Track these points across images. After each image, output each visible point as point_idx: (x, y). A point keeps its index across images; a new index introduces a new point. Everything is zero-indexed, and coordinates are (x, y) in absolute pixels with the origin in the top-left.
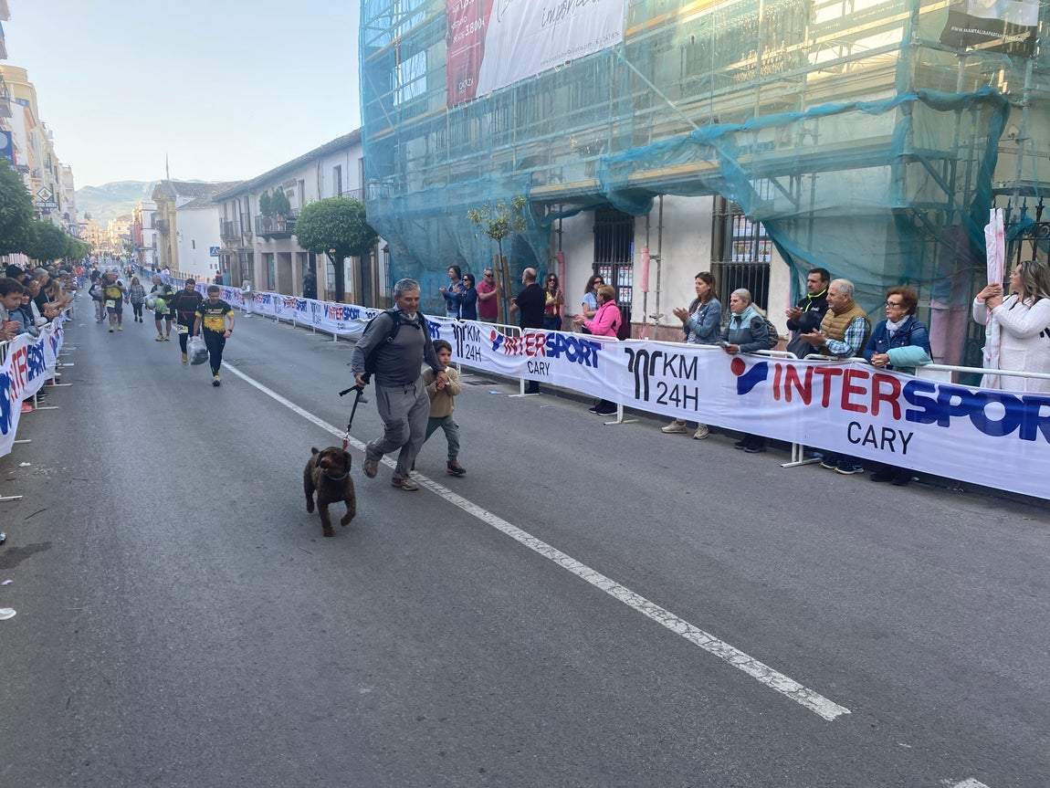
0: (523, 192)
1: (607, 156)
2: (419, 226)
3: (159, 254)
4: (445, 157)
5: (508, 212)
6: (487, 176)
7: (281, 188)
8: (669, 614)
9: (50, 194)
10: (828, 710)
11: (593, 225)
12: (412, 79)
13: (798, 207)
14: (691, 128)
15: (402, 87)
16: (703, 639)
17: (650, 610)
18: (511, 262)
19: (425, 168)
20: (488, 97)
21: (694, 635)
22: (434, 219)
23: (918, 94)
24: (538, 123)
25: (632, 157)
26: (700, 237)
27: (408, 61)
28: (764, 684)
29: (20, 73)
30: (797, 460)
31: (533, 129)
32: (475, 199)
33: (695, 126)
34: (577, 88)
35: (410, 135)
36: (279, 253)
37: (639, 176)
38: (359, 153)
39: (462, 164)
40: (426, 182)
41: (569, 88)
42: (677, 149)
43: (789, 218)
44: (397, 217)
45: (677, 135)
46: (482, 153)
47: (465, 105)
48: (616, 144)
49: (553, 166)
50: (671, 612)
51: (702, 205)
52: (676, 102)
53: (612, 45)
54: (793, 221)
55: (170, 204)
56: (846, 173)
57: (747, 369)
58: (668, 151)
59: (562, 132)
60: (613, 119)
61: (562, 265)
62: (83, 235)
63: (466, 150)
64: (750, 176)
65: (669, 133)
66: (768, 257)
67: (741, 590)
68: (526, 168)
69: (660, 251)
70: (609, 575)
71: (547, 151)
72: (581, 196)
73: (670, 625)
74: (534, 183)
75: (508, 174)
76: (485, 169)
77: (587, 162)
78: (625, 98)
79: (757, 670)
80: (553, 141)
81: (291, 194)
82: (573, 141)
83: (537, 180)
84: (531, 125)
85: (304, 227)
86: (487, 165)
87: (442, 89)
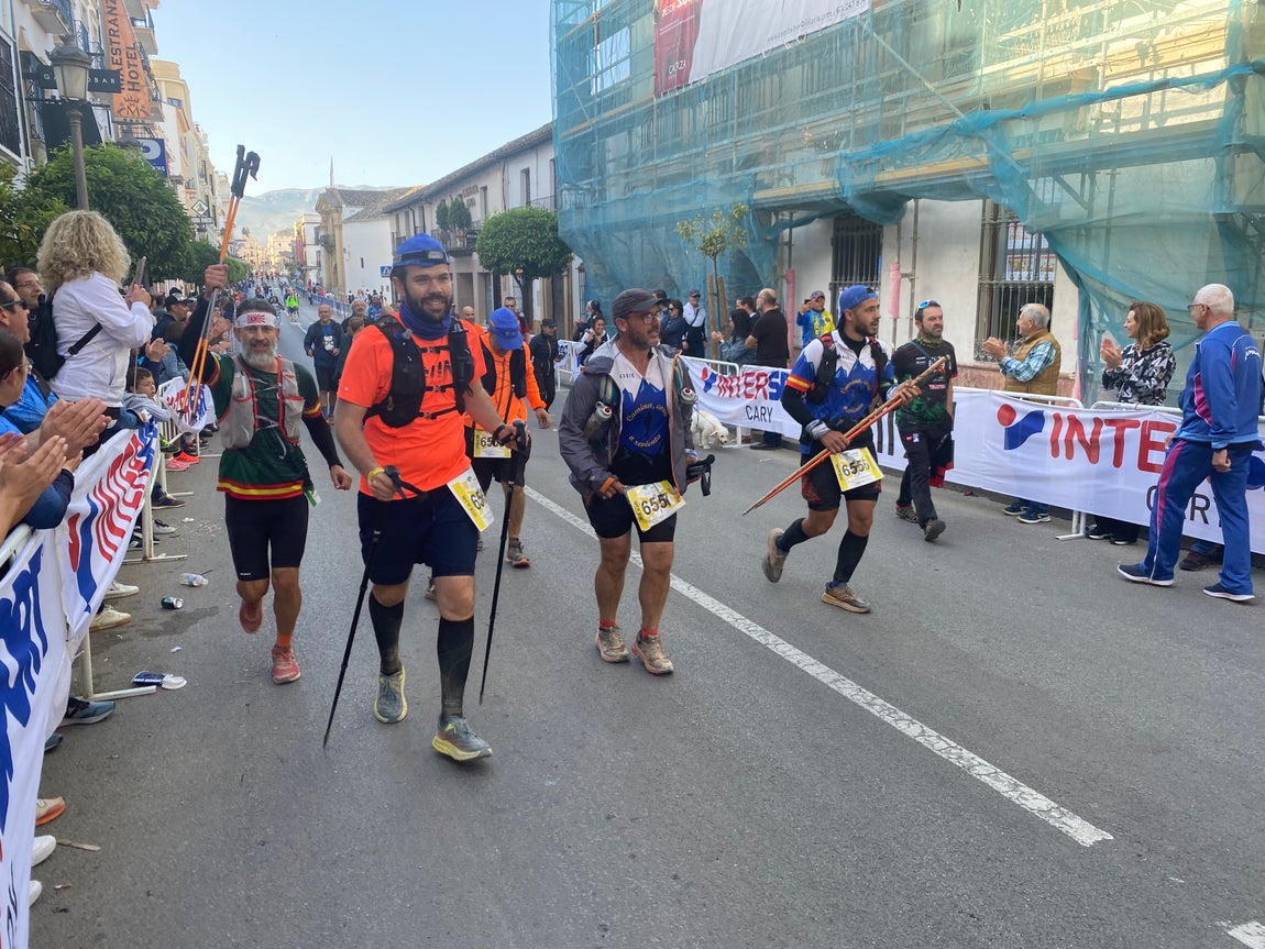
0: (744, 197)
1: (848, 151)
2: (622, 242)
3: (323, 274)
4: (651, 156)
5: (726, 222)
6: (701, 178)
7: (461, 196)
8: (901, 714)
9: (206, 208)
10: (1085, 833)
11: (831, 234)
12: (613, 64)
13: (1090, 213)
14: (953, 115)
15: (601, 72)
16: (940, 744)
17: (879, 708)
18: (730, 283)
19: (627, 170)
20: (703, 82)
21: (930, 739)
22: (637, 231)
23: (1253, 65)
24: (763, 112)
25: (878, 154)
26: (965, 251)
27: (609, 40)
28: (1009, 800)
29: (172, 69)
30: (1078, 532)
31: (759, 119)
32: (687, 207)
33: (959, 113)
34: (812, 67)
35: (609, 130)
36: (458, 274)
37: (889, 176)
38: (549, 154)
39: (672, 164)
40: (630, 187)
41: (803, 68)
42: (937, 140)
43: (1079, 228)
44: (593, 230)
45: (935, 125)
46: (694, 150)
47: (676, 92)
48: (861, 135)
49: (782, 165)
50: (905, 712)
51: (968, 211)
52: (936, 84)
53: (856, 13)
54: (1084, 230)
55: (335, 215)
56: (1156, 168)
57: (1018, 419)
58: (925, 145)
59: (793, 124)
60: (856, 107)
61: (791, 285)
62: (241, 254)
63: (678, 147)
64: (1028, 175)
65: (926, 121)
66: (1051, 275)
67: (992, 689)
68: (748, 168)
69: (914, 268)
70: (833, 666)
71: (775, 146)
72: (815, 202)
73: (902, 726)
74: (758, 185)
75: (727, 176)
76: (699, 169)
77: (824, 160)
78: (869, 79)
79: (1003, 784)
80: (782, 134)
81: (472, 203)
82: (806, 134)
83: (763, 180)
84: (756, 114)
85: (487, 244)
86: (702, 164)
87: (648, 75)
